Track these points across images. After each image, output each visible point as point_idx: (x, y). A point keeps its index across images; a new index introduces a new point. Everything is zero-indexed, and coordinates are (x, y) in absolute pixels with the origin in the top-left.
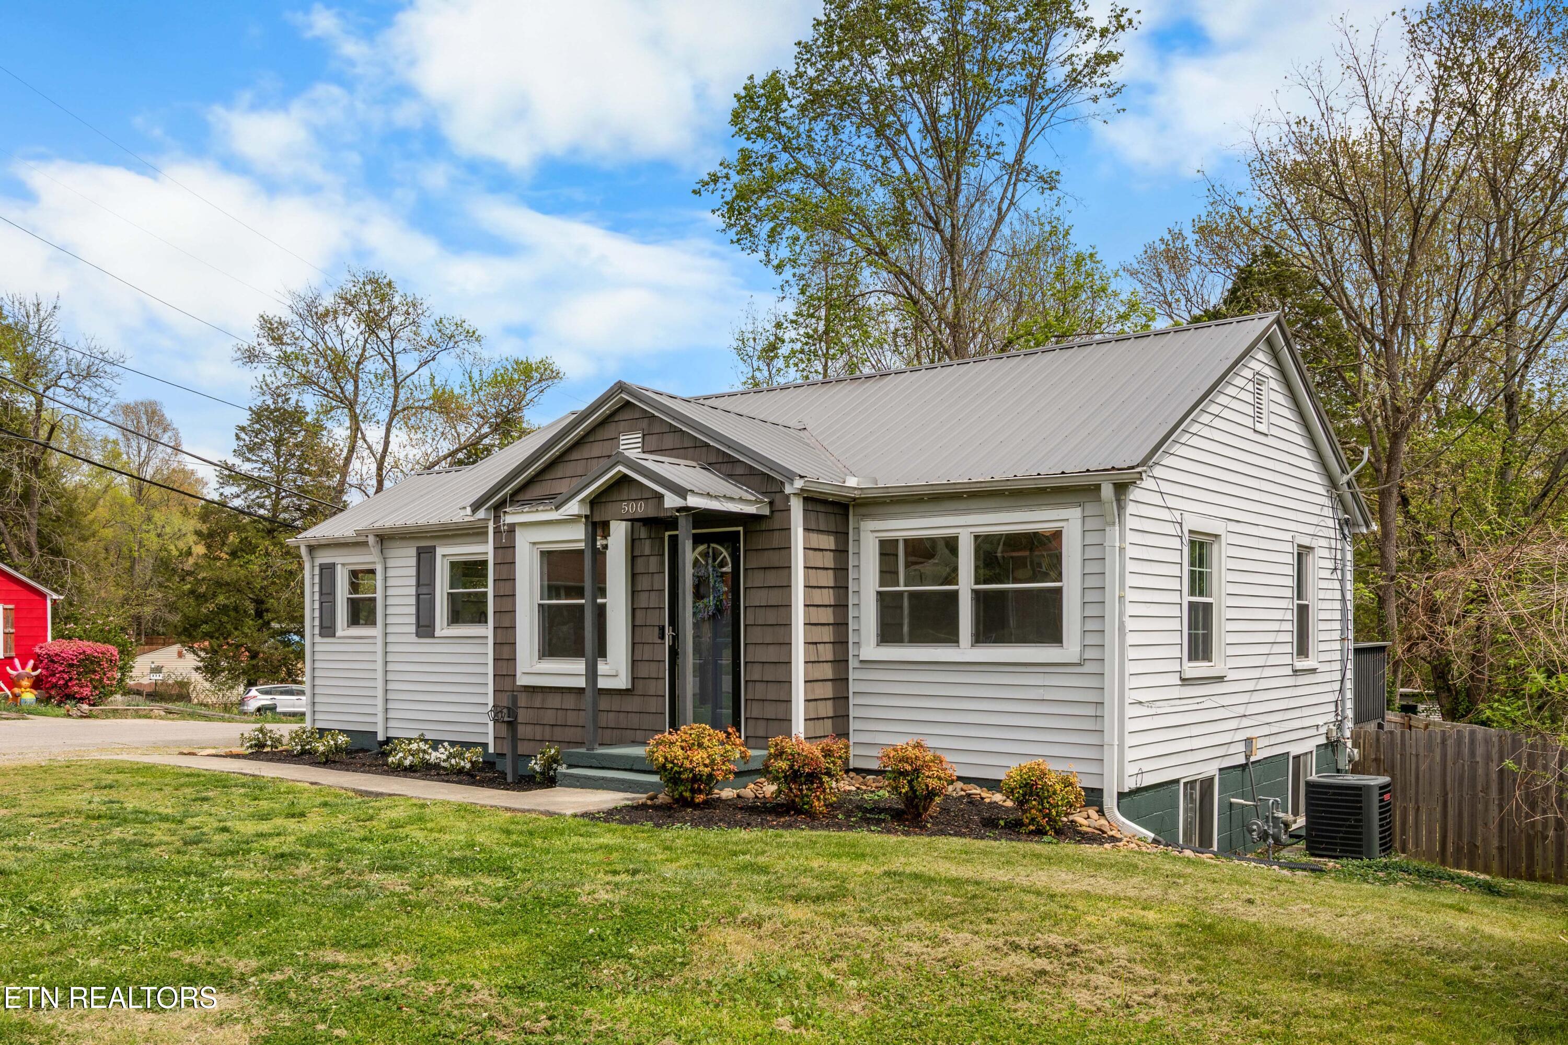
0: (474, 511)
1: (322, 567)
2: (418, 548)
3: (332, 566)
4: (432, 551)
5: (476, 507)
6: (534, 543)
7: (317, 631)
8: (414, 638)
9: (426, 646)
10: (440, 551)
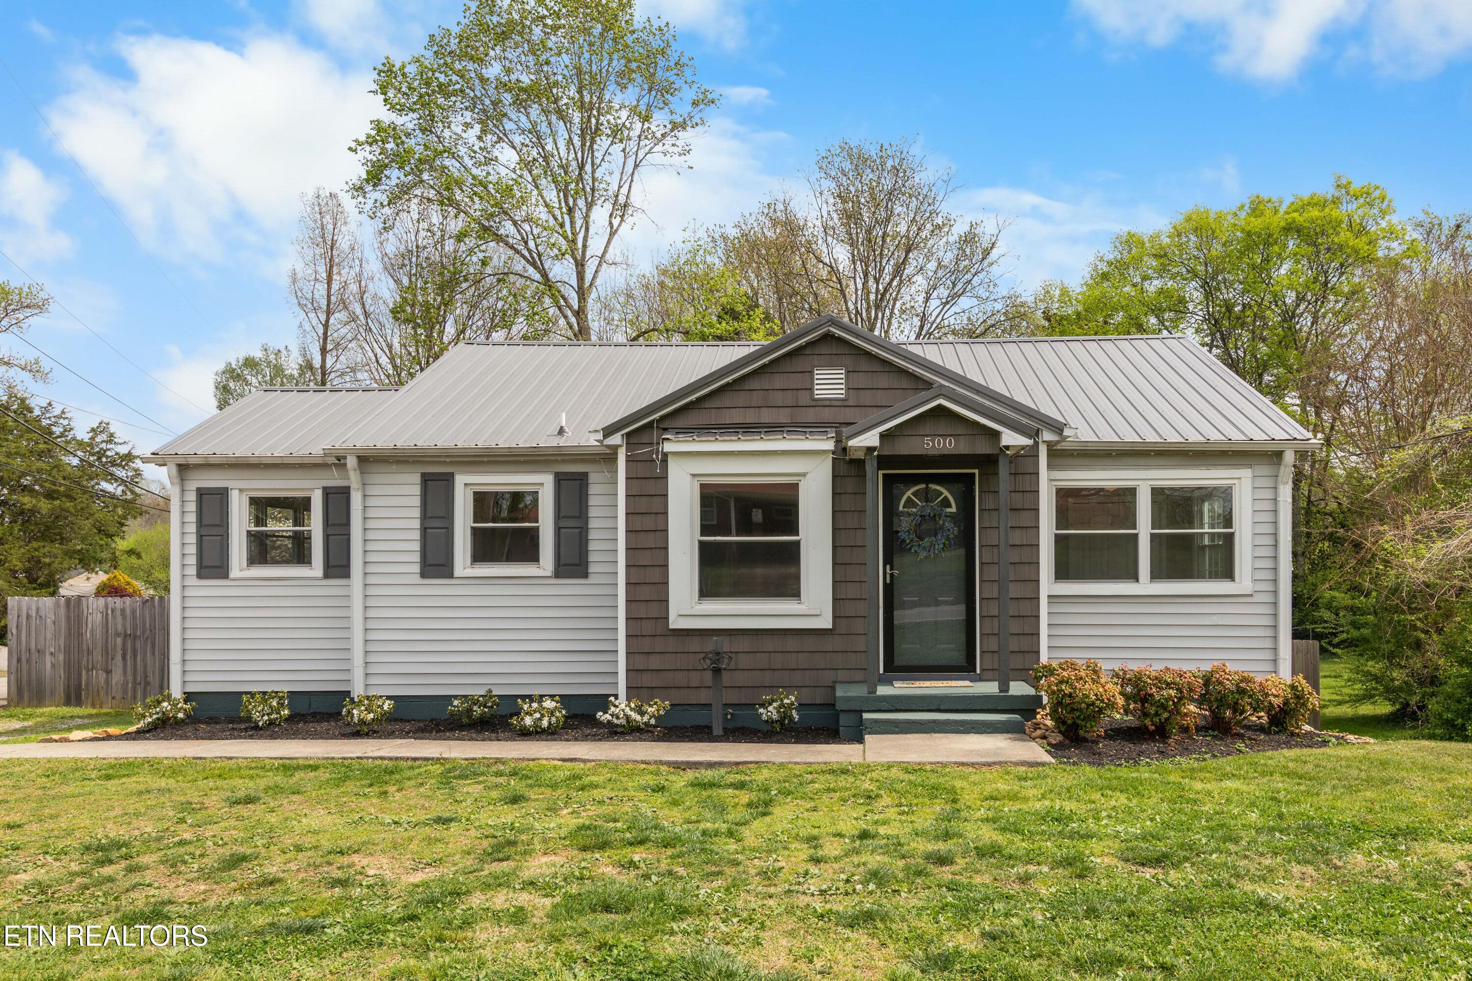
0: (606, 436)
1: (201, 493)
2: (423, 475)
3: (223, 494)
4: (448, 479)
5: (609, 431)
6: (694, 475)
7: (192, 571)
8: (417, 579)
9: (437, 587)
10: (460, 480)
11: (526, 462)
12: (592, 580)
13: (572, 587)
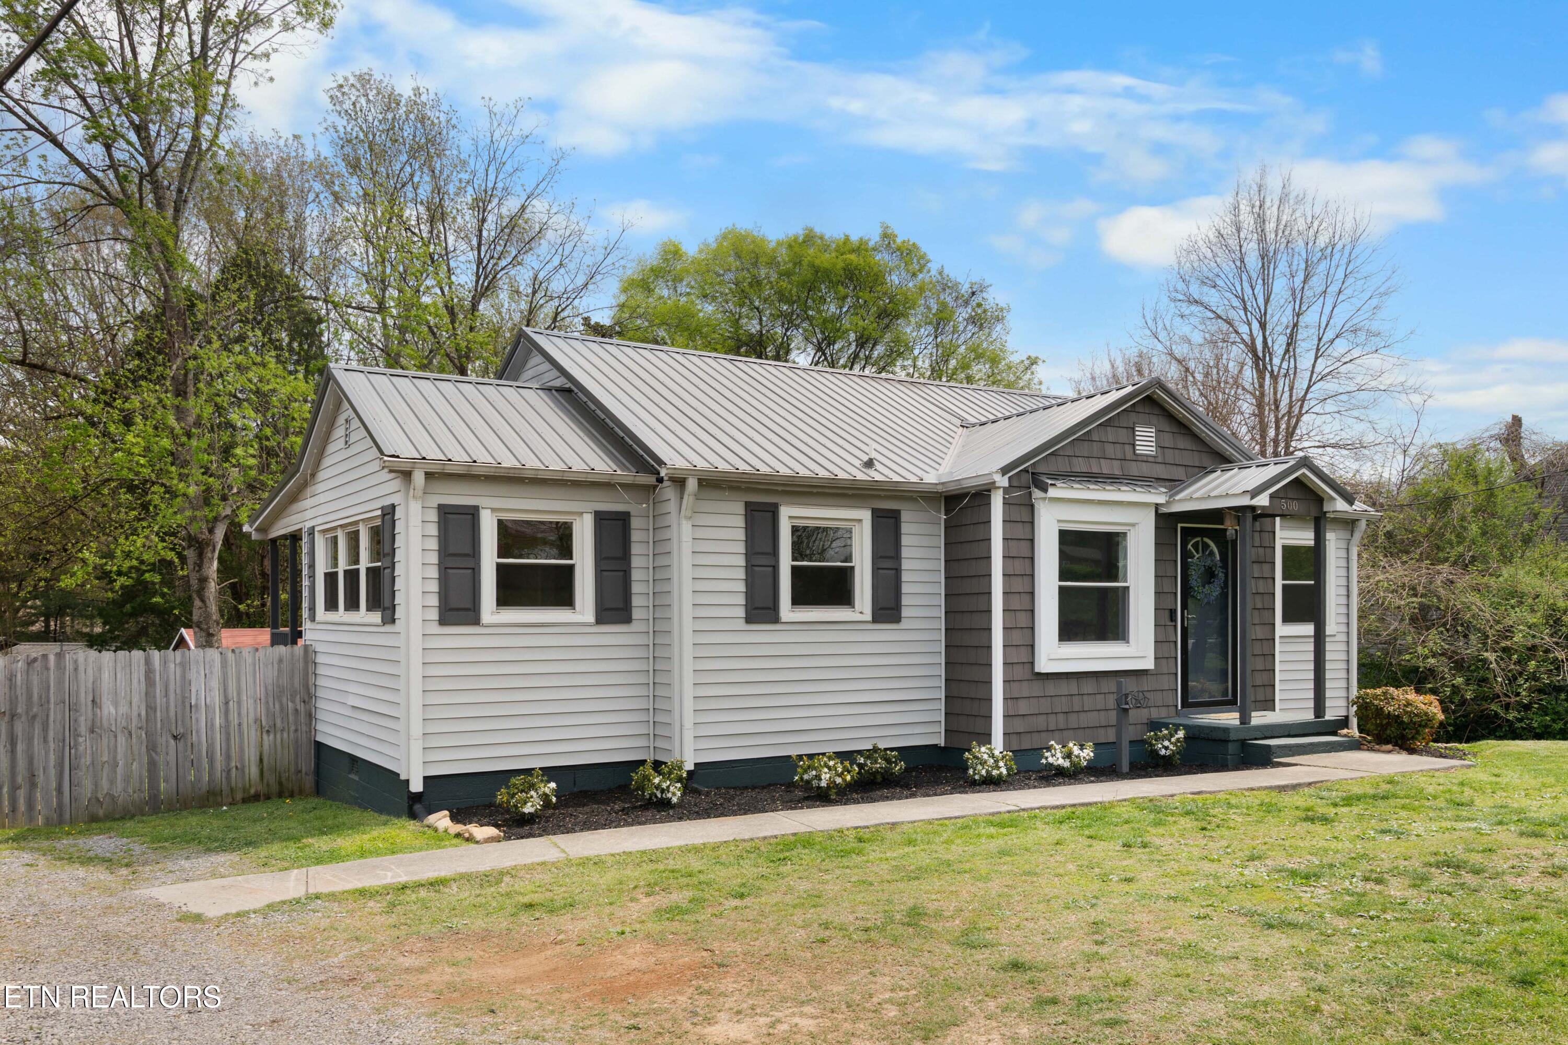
3: (472, 513)
7: (434, 615)
9: (763, 634)
10: (785, 512)
11: (854, 496)
12: (904, 624)
13: (886, 632)
